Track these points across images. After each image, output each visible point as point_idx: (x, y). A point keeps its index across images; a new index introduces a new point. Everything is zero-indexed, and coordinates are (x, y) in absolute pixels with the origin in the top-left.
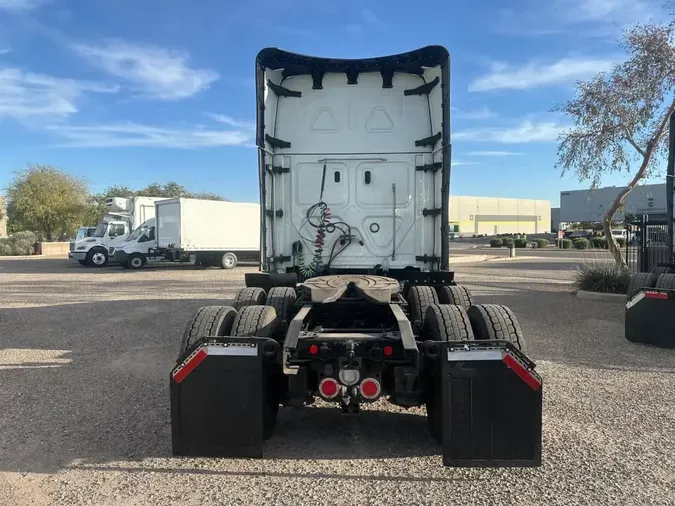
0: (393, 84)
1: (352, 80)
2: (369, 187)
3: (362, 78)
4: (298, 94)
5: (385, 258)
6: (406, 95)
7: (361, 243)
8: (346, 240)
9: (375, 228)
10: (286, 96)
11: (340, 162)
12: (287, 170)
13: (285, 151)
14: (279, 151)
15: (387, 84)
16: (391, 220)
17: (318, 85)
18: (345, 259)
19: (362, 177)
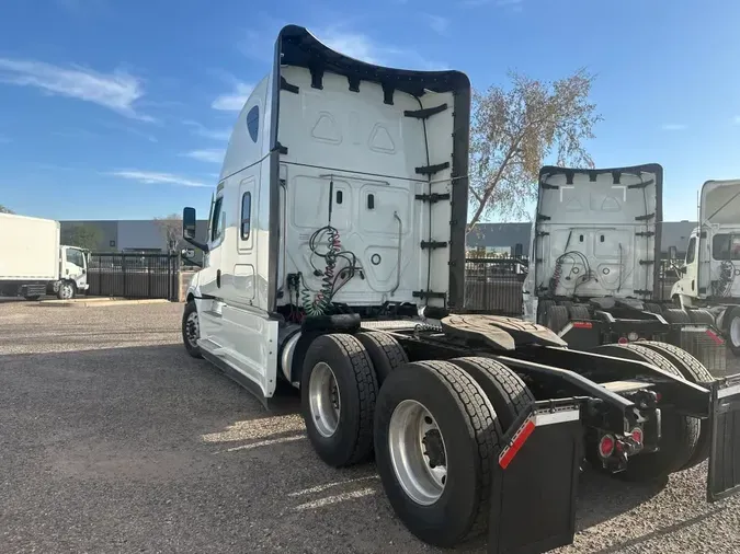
0: (394, 100)
2: (373, 212)
3: (364, 86)
4: (296, 90)
5: (385, 294)
6: (406, 115)
7: (362, 277)
8: (347, 273)
9: (376, 259)
11: (343, 180)
13: (284, 158)
15: (388, 100)
16: (397, 251)
17: (319, 84)
18: (345, 295)
19: (365, 201)
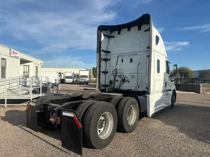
0: (141, 28)
1: (129, 30)
3: (132, 29)
4: (114, 37)
5: (136, 87)
6: (145, 32)
7: (129, 82)
8: (124, 81)
9: (133, 77)
10: (111, 38)
11: (123, 56)
12: (109, 59)
13: (109, 54)
14: (108, 54)
15: (139, 29)
17: (119, 33)
18: (124, 87)
19: (130, 60)
